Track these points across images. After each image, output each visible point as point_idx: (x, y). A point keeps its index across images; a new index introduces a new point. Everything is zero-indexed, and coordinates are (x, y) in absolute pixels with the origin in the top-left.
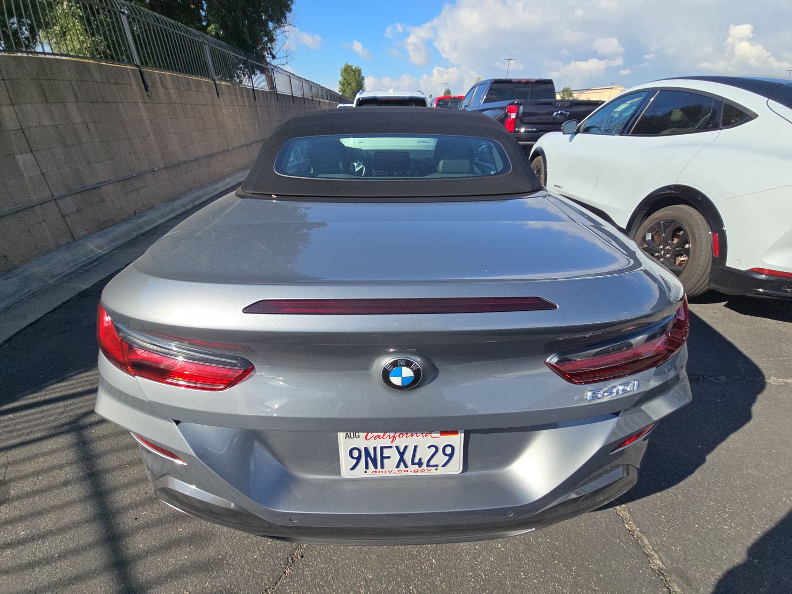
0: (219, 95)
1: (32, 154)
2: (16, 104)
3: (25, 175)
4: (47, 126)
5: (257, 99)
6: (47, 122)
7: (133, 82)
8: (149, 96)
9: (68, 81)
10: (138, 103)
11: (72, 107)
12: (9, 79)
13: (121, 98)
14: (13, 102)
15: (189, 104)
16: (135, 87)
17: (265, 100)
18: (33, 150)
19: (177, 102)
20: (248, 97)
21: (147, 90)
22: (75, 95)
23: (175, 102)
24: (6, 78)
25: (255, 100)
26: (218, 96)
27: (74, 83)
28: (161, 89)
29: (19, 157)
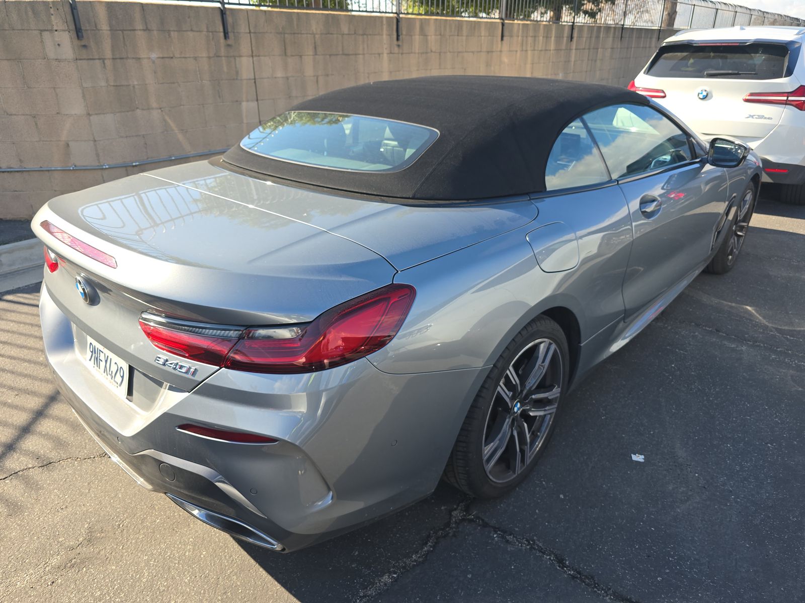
0: (505, 38)
1: (256, 102)
2: (256, 56)
3: (245, 121)
4: (279, 77)
5: (575, 39)
6: (280, 74)
7: (385, 32)
8: (399, 46)
9: (312, 34)
10: (383, 54)
11: (308, 60)
12: (255, 33)
13: (364, 49)
14: (254, 54)
15: (450, 52)
16: (385, 36)
17: (593, 39)
18: (259, 98)
19: (434, 50)
20: (559, 37)
21: (398, 39)
22: (315, 48)
23: (432, 51)
24: (252, 31)
25: (571, 40)
26: (502, 39)
27: (317, 36)
28: (417, 37)
29: (244, 104)
